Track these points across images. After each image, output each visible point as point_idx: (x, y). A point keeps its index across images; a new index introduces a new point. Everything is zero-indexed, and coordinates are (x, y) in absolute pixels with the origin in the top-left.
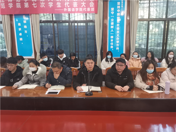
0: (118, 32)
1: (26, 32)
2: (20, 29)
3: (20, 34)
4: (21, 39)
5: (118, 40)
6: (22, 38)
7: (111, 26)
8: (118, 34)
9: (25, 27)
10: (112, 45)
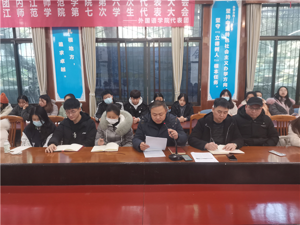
0: (226, 57)
1: (72, 57)
2: (62, 53)
3: (62, 61)
5: (226, 71)
6: (64, 68)
7: (215, 48)
8: (227, 60)
9: (71, 48)
10: (216, 80)
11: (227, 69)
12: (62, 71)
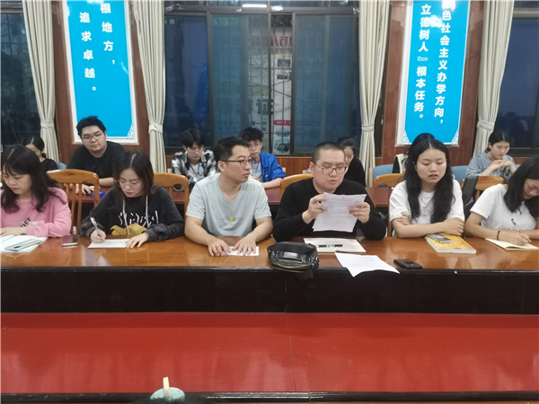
0: (444, 53)
1: (109, 45)
2: (86, 36)
3: (88, 55)
4: (90, 73)
5: (443, 83)
6: (92, 70)
7: (421, 32)
8: (445, 59)
9: (107, 27)
10: (420, 101)
11: (445, 77)
12: (87, 76)
